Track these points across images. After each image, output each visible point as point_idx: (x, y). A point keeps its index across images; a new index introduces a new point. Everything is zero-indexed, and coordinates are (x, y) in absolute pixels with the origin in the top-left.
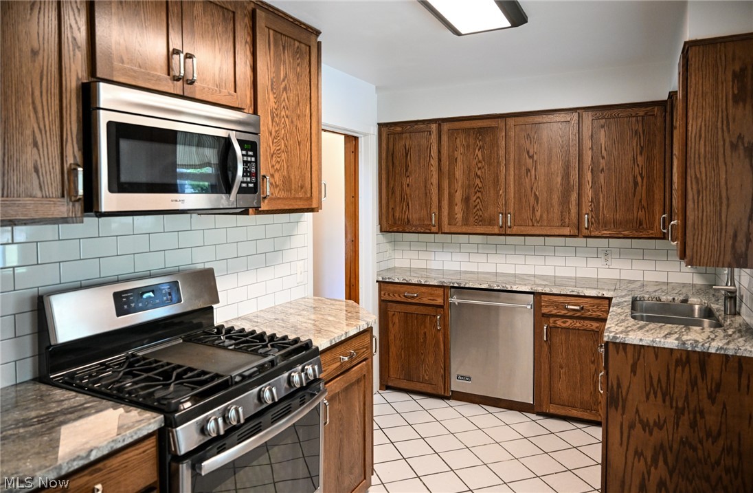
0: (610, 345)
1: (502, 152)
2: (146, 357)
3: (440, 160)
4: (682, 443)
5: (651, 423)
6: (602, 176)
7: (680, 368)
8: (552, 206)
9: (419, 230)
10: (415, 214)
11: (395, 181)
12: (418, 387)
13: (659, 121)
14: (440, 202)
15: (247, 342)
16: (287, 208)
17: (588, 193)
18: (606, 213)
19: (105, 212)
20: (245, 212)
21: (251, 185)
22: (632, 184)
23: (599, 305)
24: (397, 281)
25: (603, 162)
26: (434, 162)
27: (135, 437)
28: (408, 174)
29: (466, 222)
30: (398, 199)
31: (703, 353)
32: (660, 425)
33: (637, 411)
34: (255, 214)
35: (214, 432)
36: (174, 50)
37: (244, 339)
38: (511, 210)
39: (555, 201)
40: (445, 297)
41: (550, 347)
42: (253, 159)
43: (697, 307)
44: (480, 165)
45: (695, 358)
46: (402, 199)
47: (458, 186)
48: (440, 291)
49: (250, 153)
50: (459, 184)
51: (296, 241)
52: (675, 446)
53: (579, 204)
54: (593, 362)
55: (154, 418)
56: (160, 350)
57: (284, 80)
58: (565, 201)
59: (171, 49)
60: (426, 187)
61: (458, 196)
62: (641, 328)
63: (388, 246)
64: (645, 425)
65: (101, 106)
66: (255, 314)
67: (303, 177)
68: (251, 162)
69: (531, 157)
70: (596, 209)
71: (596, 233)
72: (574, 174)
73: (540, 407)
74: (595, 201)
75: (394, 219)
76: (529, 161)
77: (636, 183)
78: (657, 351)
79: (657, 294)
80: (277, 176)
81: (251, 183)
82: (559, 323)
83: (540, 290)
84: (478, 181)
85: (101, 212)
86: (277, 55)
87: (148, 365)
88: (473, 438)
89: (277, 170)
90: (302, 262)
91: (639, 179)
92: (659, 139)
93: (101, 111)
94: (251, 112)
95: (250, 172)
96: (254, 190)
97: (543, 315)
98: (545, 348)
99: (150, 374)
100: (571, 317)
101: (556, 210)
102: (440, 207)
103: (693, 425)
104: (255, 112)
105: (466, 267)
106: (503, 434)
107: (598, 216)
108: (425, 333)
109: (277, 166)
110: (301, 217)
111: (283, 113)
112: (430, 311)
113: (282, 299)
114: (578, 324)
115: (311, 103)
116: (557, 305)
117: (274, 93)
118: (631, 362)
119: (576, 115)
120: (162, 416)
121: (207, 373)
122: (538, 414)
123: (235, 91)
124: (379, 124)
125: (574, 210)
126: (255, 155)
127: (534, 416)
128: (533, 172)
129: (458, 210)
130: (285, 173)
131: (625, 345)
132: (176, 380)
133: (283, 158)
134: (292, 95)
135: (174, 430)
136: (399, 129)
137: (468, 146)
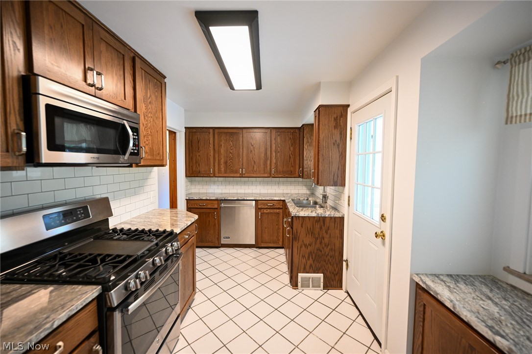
0: (294, 218)
1: (241, 143)
2: (71, 252)
3: (214, 145)
4: (317, 250)
5: (308, 244)
6: (278, 154)
7: (317, 223)
8: (261, 166)
9: (205, 176)
10: (203, 168)
11: (193, 154)
12: (206, 244)
13: (298, 135)
14: (214, 163)
15: (136, 235)
16: (152, 164)
17: (274, 161)
18: (280, 168)
19: (45, 163)
20: (131, 166)
21: (136, 151)
22: (289, 157)
23: (279, 203)
24: (196, 198)
25: (279, 149)
26: (211, 146)
27: (84, 304)
28: (199, 151)
29: (226, 172)
30: (194, 162)
31: (324, 217)
32: (310, 245)
33: (303, 241)
34: (136, 167)
35: (134, 288)
36: (89, 67)
37: (134, 234)
38: (244, 167)
39: (262, 164)
40: (219, 204)
41: (261, 221)
42: (137, 137)
43: (312, 201)
44: (231, 148)
45: (321, 219)
46: (196, 162)
47: (222, 157)
48: (216, 202)
49: (135, 134)
50: (223, 156)
51: (150, 182)
52: (315, 252)
53: (271, 165)
54: (277, 225)
55: (96, 289)
56: (80, 247)
57: (149, 98)
58: (265, 164)
59: (87, 67)
60: (207, 157)
61: (222, 161)
62: (302, 210)
63: (189, 183)
64: (305, 245)
65: (41, 92)
66: (130, 220)
67: (159, 149)
68: (135, 139)
69: (252, 146)
70: (276, 167)
71: (277, 176)
72: (269, 153)
73: (258, 245)
74: (276, 164)
75: (193, 172)
76: (252, 147)
77: (290, 157)
78: (309, 218)
79: (298, 198)
80: (147, 147)
81: (135, 150)
82: (265, 211)
83: (258, 199)
84: (231, 155)
85: (42, 163)
86: (146, 84)
87: (76, 258)
88: (234, 262)
89: (147, 144)
90: (153, 192)
91: (291, 156)
92: (298, 141)
93: (40, 96)
94: (133, 111)
95: (135, 144)
96: (137, 154)
97: (259, 208)
98: (260, 222)
99: (82, 262)
100: (269, 209)
101: (262, 167)
102: (214, 166)
103: (321, 243)
104: (135, 111)
105: (224, 191)
106: (246, 258)
107: (277, 169)
108: (209, 221)
109: (147, 142)
110: (152, 169)
111: (149, 115)
112: (212, 211)
113: (143, 211)
114: (272, 211)
115: (162, 112)
116: (264, 204)
117: (145, 104)
118: (301, 223)
119: (269, 130)
120: (100, 287)
121: (122, 256)
122: (257, 248)
123: (125, 99)
124: (185, 128)
125: (269, 167)
126: (138, 135)
127: (255, 249)
128: (253, 152)
129: (222, 167)
130: (151, 146)
131: (299, 217)
132: (101, 263)
133: (150, 138)
134: (153, 106)
135: (109, 293)
136: (195, 130)
137: (226, 140)
